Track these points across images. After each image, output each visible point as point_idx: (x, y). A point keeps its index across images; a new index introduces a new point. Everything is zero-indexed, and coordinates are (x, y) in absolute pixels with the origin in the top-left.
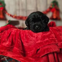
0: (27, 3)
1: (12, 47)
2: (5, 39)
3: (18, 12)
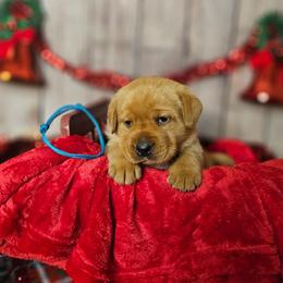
0: (141, 16)
3: (97, 55)
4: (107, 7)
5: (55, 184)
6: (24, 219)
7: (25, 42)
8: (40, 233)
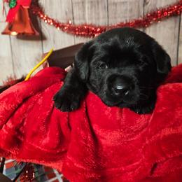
1: (63, 150)
2: (39, 128)
6: (22, 134)
8: (33, 145)
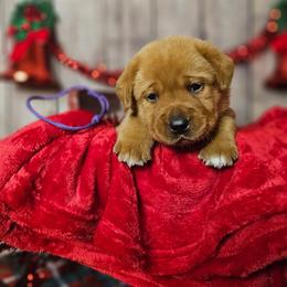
4: (119, 6)
5: (69, 151)
6: (38, 191)
7: (40, 43)
8: (55, 204)
